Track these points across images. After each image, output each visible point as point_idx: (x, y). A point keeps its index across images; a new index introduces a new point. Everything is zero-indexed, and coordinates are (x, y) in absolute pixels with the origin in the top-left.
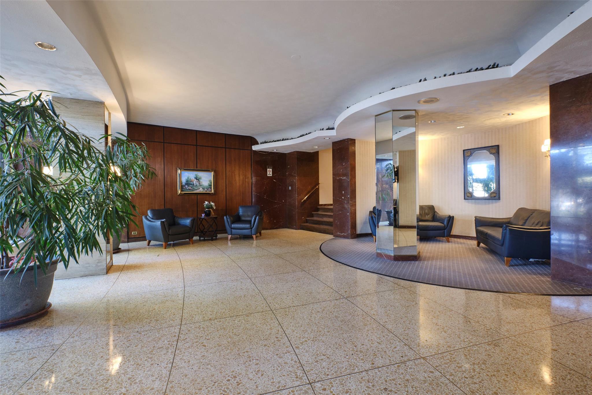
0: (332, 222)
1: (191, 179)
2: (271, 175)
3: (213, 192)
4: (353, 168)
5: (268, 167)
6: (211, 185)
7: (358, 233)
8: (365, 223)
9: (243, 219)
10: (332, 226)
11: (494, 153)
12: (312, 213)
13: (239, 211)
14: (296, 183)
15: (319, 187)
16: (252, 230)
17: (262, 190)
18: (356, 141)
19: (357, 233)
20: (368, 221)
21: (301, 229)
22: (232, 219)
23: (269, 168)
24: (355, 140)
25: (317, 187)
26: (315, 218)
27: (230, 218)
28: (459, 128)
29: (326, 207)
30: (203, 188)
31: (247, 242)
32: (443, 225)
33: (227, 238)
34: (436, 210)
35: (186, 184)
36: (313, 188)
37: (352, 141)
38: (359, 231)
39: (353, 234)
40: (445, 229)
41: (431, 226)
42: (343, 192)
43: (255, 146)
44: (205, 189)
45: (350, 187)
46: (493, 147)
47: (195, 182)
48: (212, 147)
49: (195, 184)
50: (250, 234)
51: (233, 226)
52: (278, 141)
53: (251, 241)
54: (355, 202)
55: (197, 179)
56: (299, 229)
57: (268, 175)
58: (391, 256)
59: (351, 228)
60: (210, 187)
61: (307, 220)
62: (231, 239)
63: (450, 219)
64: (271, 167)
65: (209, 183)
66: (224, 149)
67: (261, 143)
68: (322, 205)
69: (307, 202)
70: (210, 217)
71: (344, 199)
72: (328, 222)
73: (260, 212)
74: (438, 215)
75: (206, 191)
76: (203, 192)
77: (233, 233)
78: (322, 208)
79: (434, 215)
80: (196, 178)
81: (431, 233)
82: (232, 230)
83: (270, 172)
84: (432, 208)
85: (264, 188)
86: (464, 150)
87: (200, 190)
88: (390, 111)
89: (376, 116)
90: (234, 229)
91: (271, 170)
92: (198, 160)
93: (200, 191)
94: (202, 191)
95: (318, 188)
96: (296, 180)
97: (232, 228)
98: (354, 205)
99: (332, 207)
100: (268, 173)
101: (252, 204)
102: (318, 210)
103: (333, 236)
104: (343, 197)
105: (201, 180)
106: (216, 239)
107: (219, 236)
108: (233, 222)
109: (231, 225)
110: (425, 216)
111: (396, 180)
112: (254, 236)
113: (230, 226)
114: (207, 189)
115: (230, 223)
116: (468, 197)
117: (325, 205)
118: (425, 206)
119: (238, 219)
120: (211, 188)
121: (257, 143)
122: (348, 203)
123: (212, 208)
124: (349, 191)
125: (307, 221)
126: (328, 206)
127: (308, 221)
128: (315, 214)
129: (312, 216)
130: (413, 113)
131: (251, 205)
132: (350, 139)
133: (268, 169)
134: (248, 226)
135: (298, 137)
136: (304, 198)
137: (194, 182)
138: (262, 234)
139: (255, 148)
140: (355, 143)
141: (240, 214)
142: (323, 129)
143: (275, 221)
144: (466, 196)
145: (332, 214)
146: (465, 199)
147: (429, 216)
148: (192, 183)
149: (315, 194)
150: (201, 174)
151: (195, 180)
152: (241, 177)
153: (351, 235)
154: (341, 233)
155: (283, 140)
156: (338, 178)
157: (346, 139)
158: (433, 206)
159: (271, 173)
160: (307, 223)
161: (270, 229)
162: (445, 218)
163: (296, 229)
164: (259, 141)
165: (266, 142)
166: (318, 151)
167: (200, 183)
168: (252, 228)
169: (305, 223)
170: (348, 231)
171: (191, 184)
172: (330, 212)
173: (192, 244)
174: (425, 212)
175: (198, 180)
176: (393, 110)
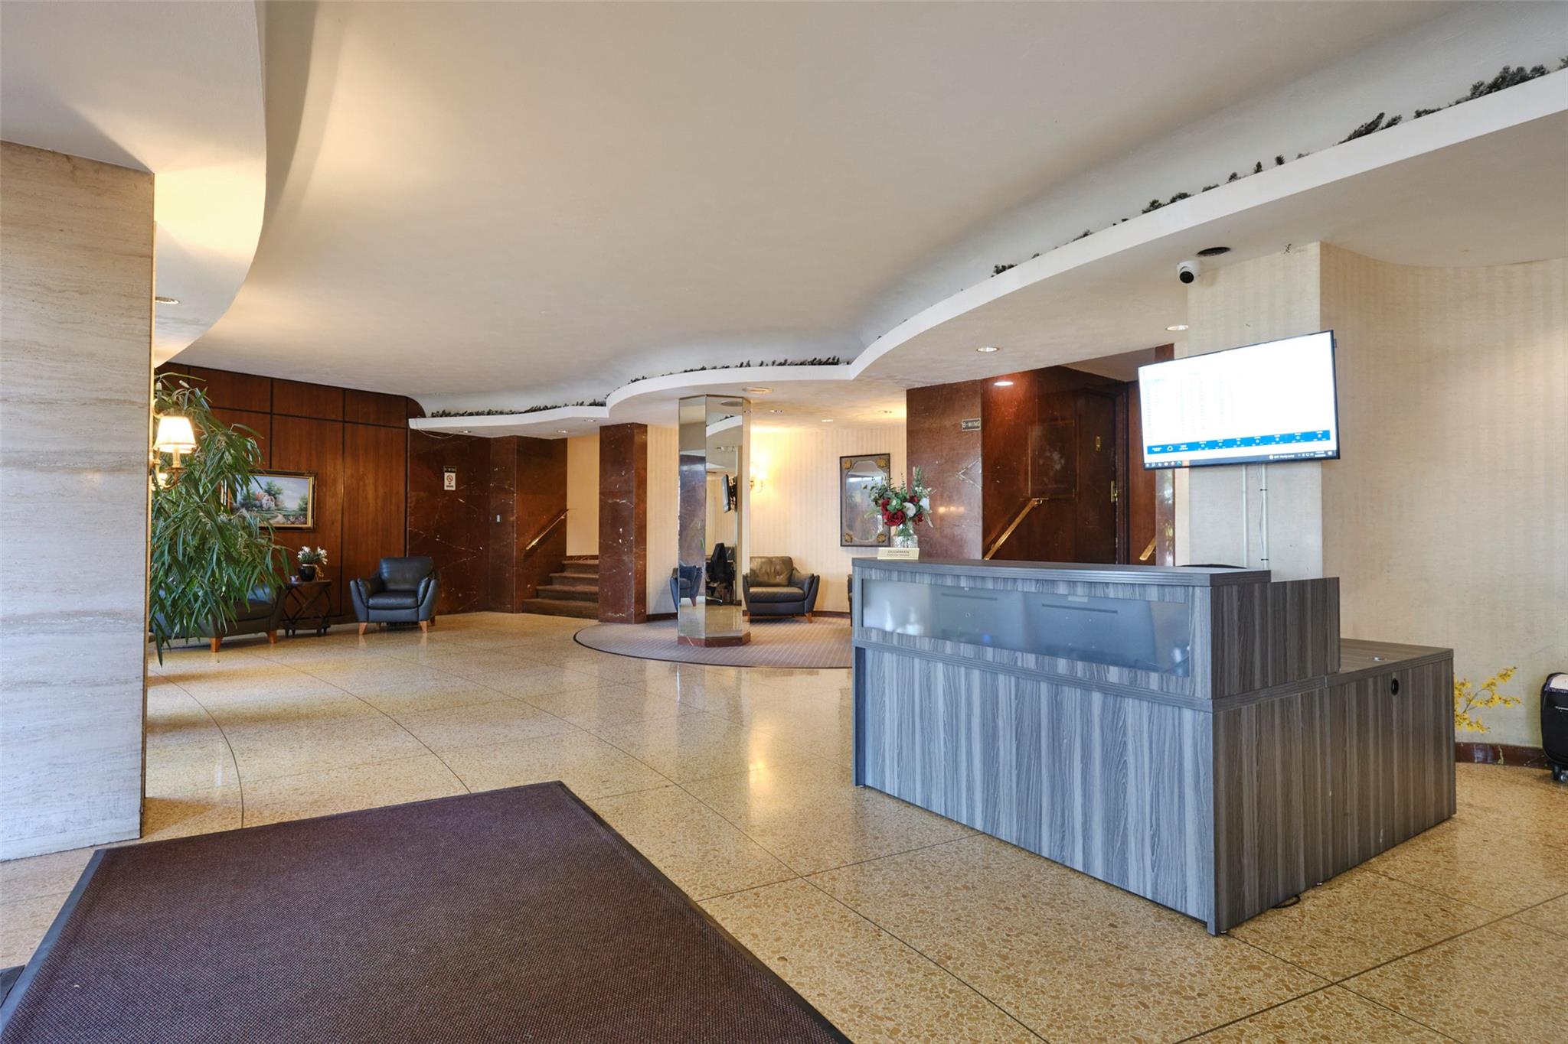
0: (595, 594)
1: (257, 493)
2: (454, 489)
3: (310, 524)
4: (642, 483)
5: (447, 468)
6: (305, 509)
7: (651, 613)
8: (664, 592)
9: (392, 587)
10: (595, 601)
11: (883, 467)
12: (551, 575)
13: (381, 569)
14: (513, 508)
15: (566, 516)
16: (418, 610)
17: (431, 523)
18: (649, 429)
19: (647, 613)
20: (670, 588)
21: (523, 612)
22: (369, 586)
23: (448, 471)
24: (646, 426)
25: (562, 517)
26: (557, 587)
27: (365, 585)
28: (825, 421)
29: (581, 562)
30: (284, 515)
31: (406, 637)
32: (801, 591)
33: (356, 632)
34: (794, 565)
35: (243, 506)
36: (551, 521)
37: (643, 428)
38: (652, 608)
39: (639, 615)
40: (804, 600)
41: (782, 594)
42: (621, 530)
43: (418, 419)
44: (291, 518)
45: (634, 519)
46: (882, 457)
47: (266, 500)
48: (309, 418)
49: (264, 506)
50: (413, 618)
51: (371, 601)
52: (478, 414)
53: (418, 634)
54: (645, 550)
55: (270, 494)
56: (519, 613)
57: (446, 488)
58: (700, 640)
59: (637, 602)
60: (303, 512)
61: (537, 590)
62: (367, 632)
63: (813, 580)
64: (453, 470)
65: (301, 503)
66: (341, 424)
67: (433, 416)
68: (572, 558)
69: (539, 551)
70: (314, 582)
71: (622, 545)
72: (585, 593)
73: (433, 573)
74: (797, 574)
75: (293, 523)
76: (285, 526)
77: (371, 618)
78: (572, 564)
79: (791, 575)
80: (269, 492)
81: (782, 607)
82: (370, 611)
83: (450, 481)
84: (788, 562)
85: (437, 517)
86: (841, 458)
87: (276, 520)
88: (703, 396)
89: (681, 399)
90: (375, 608)
91: (454, 475)
92: (273, 448)
93: (278, 522)
94: (284, 524)
95: (565, 520)
96: (515, 500)
97: (368, 607)
98: (643, 556)
99: (597, 562)
100: (446, 483)
101: (405, 555)
102: (562, 568)
103: (597, 621)
104: (620, 541)
105: (280, 496)
106: (325, 634)
107: (334, 628)
108: (373, 594)
109: (368, 601)
110: (775, 577)
111: (733, 506)
112: (424, 624)
113: (365, 601)
114: (296, 518)
115: (364, 597)
116: (846, 541)
117: (580, 557)
118: (777, 558)
119: (380, 588)
120: (305, 516)
121: (420, 413)
122: (631, 551)
123: (318, 561)
124: (633, 526)
125: (537, 594)
126: (586, 559)
127: (540, 593)
128: (556, 577)
129: (550, 581)
130: (740, 400)
131: (402, 556)
132: (637, 424)
133: (446, 474)
134: (409, 601)
135: (526, 412)
136: (530, 543)
137: (264, 501)
138: (436, 623)
139: (415, 424)
140: (646, 431)
141: (383, 577)
142: (582, 404)
143: (460, 595)
144: (843, 541)
145: (597, 577)
146: (841, 545)
147: (782, 577)
148: (257, 502)
149: (557, 534)
150: (279, 482)
151: (267, 497)
152: (381, 491)
153: (635, 617)
154: (616, 613)
155: (489, 414)
156: (610, 501)
157: (630, 424)
158: (790, 558)
159: (453, 483)
160: (537, 597)
161: (449, 613)
162: (805, 579)
163: (512, 612)
164: (428, 411)
165: (445, 414)
166: (566, 439)
167: (278, 503)
168: (418, 606)
169: (532, 598)
170: (629, 607)
171: (256, 506)
172: (590, 573)
173: (275, 642)
174: (775, 569)
175: (273, 495)
176: (708, 395)
